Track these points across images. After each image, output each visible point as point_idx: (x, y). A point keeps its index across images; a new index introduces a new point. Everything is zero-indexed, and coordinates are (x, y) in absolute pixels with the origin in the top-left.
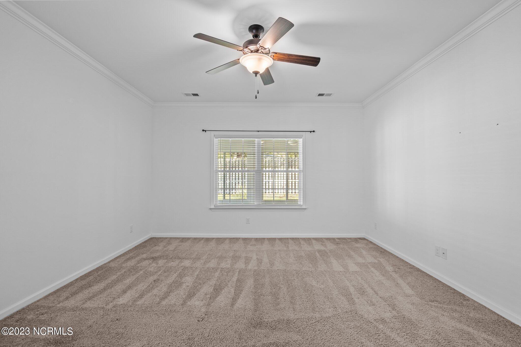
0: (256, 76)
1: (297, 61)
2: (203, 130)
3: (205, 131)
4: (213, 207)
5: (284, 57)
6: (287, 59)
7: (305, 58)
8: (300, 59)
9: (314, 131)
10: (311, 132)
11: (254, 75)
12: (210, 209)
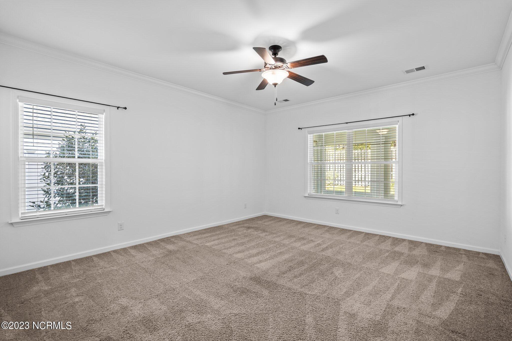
0: (275, 87)
1: (307, 63)
2: (299, 128)
3: (301, 129)
4: (307, 195)
5: (295, 64)
6: (298, 64)
7: (312, 60)
8: (309, 62)
9: (413, 114)
10: (410, 115)
11: (274, 86)
12: (305, 197)
